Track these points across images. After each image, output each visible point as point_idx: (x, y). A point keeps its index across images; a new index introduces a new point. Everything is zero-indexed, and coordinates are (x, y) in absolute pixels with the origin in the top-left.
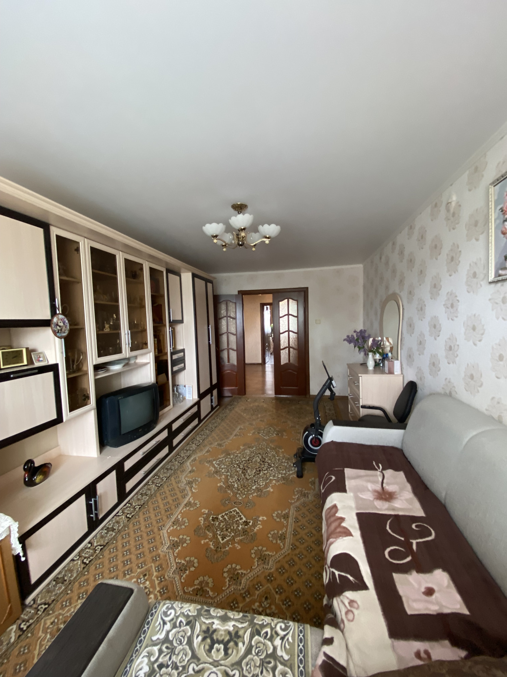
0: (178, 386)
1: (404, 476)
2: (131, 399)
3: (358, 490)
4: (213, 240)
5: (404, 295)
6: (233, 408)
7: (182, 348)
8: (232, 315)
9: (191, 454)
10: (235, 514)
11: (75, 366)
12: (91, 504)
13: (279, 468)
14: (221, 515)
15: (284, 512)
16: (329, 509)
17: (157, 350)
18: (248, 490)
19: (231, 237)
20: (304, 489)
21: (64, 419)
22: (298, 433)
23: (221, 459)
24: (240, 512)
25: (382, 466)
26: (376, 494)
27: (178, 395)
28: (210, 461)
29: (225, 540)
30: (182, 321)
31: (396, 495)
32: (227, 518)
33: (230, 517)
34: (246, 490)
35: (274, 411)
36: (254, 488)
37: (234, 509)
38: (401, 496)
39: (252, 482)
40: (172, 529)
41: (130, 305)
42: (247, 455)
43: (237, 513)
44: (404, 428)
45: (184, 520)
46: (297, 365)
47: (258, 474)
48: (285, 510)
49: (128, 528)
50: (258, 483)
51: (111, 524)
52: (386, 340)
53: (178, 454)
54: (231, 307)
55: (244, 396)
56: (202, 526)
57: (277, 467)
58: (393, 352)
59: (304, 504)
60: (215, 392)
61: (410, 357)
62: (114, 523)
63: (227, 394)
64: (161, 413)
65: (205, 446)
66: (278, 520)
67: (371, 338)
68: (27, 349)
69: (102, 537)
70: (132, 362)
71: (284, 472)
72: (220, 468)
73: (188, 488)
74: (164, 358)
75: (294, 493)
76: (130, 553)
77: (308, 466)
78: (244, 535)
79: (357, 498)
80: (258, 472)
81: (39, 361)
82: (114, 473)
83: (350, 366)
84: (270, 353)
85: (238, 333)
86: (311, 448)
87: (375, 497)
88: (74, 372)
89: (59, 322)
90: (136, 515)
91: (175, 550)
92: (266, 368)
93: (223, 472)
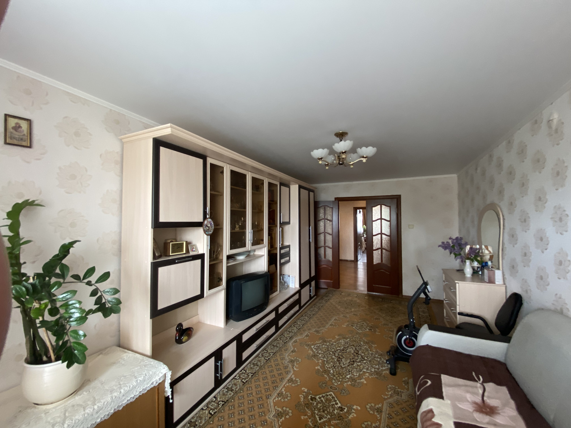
0: (284, 276)
1: (507, 392)
2: (249, 283)
3: (455, 399)
4: (318, 162)
5: (503, 206)
6: (329, 299)
7: (288, 244)
8: (329, 218)
9: (293, 335)
10: (331, 398)
11: (215, 256)
12: (218, 365)
13: (372, 362)
14: (318, 396)
15: (377, 406)
16: (424, 412)
17: (270, 245)
18: (343, 379)
19: (333, 159)
20: (397, 387)
21: (205, 296)
22: (391, 331)
23: (318, 345)
24: (335, 397)
25: (483, 378)
26: (476, 406)
27: (283, 283)
28: (309, 345)
29: (322, 420)
30: (289, 223)
31: (499, 410)
32: (324, 400)
33: (327, 400)
34: (341, 377)
35: (367, 307)
36: (348, 377)
37: (330, 393)
38: (504, 412)
39: (346, 370)
40: (278, 400)
41: (254, 211)
42: (341, 345)
43: (333, 397)
44: (508, 340)
45: (287, 393)
46: (389, 265)
47: (352, 364)
48: (378, 404)
49: (243, 391)
50: (352, 373)
51: (230, 385)
52: (485, 248)
53: (282, 334)
54: (329, 210)
55: (338, 290)
56: (302, 403)
57: (370, 361)
58: (493, 261)
59: (397, 403)
60: (313, 283)
61: (513, 268)
62: (232, 384)
63: (323, 286)
64: (271, 296)
65: (304, 331)
66: (371, 412)
67: (468, 245)
68: (186, 242)
69: (224, 394)
70: (252, 254)
71: (377, 367)
72: (317, 353)
73: (290, 366)
74: (275, 252)
75: (387, 389)
76: (245, 413)
77: (401, 365)
78: (339, 420)
79: (455, 408)
80: (352, 363)
81: (193, 251)
82: (235, 342)
83: (445, 271)
84: (362, 252)
85: (334, 234)
86: (404, 347)
87: (474, 409)
88: (214, 260)
89: (208, 224)
90: (249, 381)
91: (279, 419)
92: (358, 265)
93: (320, 357)
